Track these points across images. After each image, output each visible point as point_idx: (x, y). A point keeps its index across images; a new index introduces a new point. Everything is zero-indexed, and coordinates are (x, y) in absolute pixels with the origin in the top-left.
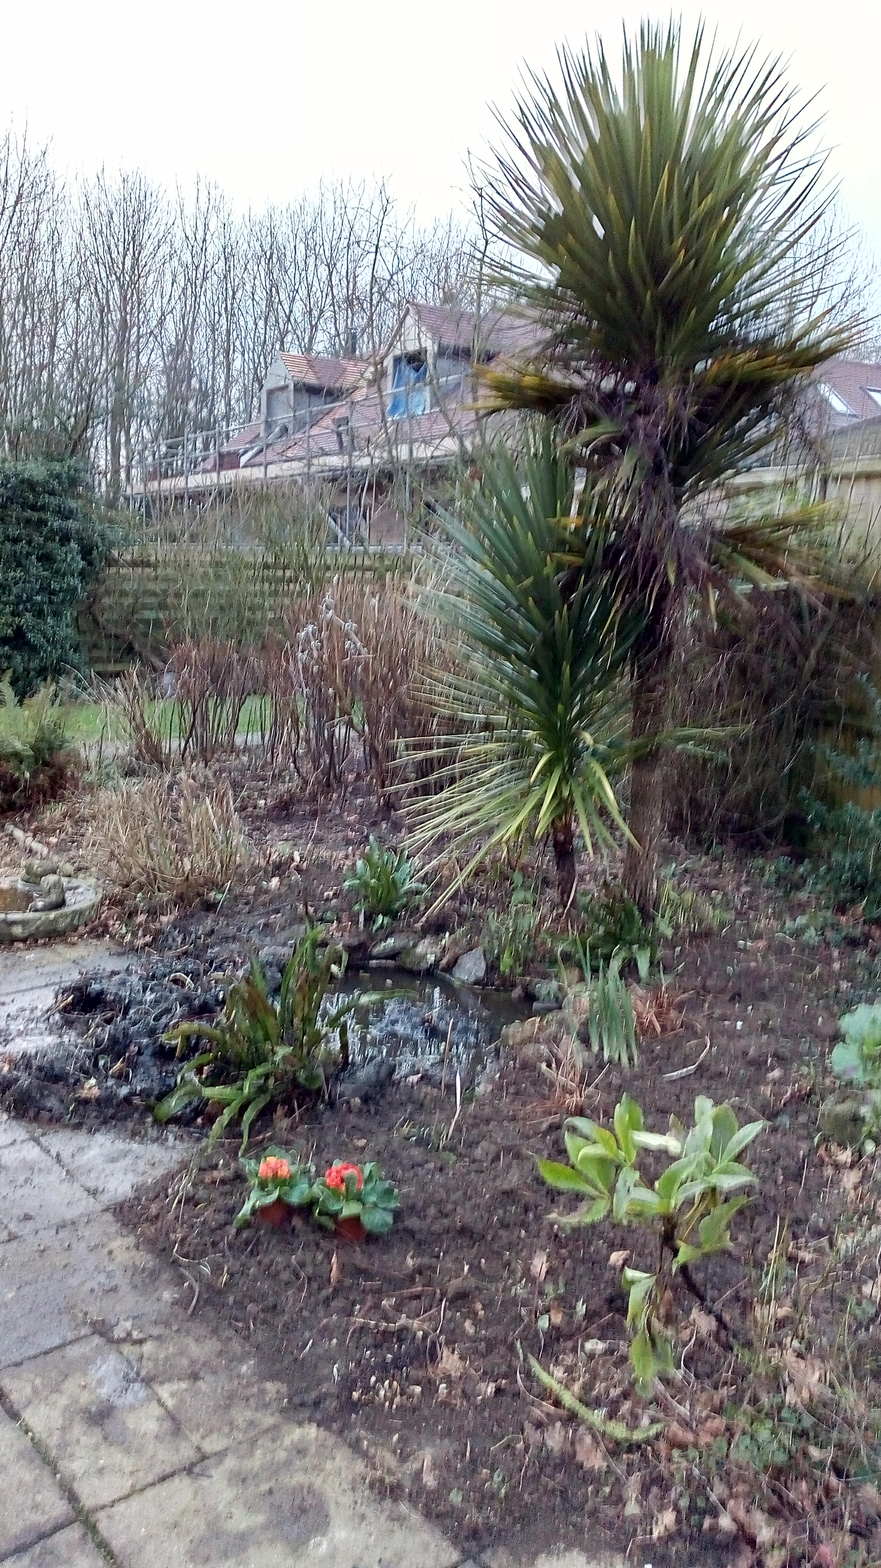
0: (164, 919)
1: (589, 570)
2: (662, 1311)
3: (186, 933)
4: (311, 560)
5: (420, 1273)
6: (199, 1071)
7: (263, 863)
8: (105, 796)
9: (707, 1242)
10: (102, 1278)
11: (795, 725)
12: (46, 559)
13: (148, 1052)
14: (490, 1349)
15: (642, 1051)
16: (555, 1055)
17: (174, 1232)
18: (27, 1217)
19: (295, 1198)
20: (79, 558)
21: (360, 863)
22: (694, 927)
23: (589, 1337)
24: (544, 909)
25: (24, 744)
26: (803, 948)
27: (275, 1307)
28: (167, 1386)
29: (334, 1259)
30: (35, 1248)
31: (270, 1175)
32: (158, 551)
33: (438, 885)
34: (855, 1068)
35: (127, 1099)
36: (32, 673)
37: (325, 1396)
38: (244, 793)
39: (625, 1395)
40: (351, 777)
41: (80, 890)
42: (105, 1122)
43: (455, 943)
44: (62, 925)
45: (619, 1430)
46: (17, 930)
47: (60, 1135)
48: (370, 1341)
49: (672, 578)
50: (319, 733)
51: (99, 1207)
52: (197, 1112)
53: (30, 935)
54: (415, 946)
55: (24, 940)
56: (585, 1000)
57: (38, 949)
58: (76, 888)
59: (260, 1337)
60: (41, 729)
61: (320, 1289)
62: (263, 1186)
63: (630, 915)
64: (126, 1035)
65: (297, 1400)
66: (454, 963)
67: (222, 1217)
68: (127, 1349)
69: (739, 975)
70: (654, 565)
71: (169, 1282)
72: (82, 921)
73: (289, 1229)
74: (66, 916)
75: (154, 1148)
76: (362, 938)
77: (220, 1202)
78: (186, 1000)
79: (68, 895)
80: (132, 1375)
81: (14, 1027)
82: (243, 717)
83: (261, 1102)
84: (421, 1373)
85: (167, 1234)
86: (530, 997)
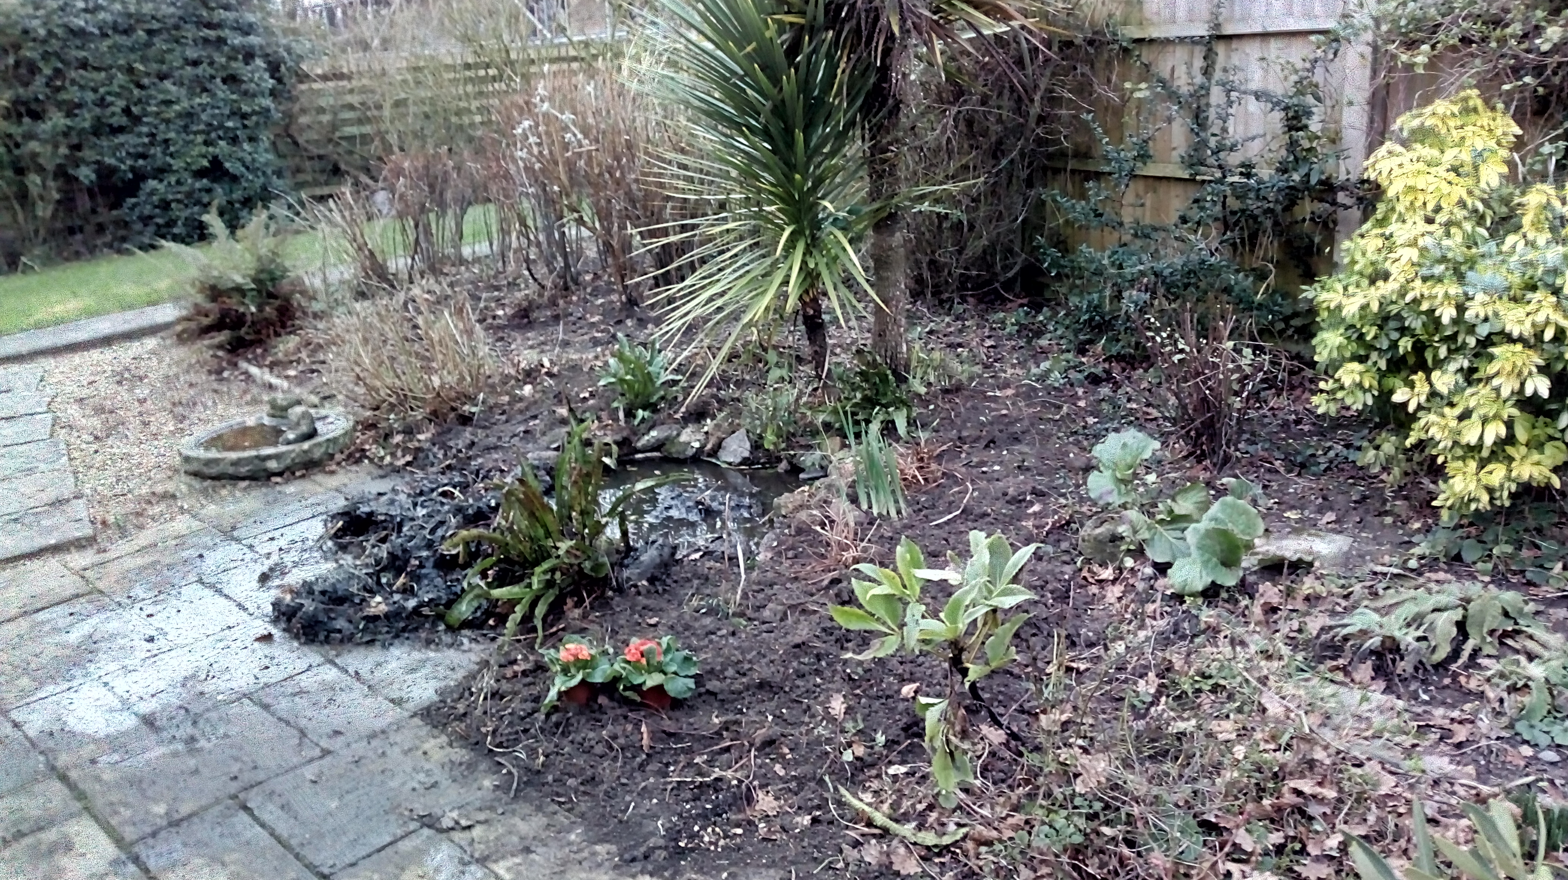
0: (421, 437)
1: (813, 31)
2: (958, 728)
3: (446, 448)
4: (513, 56)
5: (727, 729)
6: (484, 575)
7: (513, 372)
8: (340, 321)
9: (994, 659)
10: (421, 777)
11: (1024, 174)
12: (232, 80)
13: (430, 564)
14: (801, 786)
15: (908, 504)
16: (827, 517)
17: (485, 725)
18: (337, 733)
19: (598, 678)
20: (266, 76)
21: (612, 361)
22: (945, 383)
23: (891, 763)
24: (800, 384)
25: (244, 277)
26: (1049, 390)
27: (593, 779)
28: (502, 864)
29: (644, 729)
30: (350, 759)
31: (572, 659)
32: (350, 62)
33: (693, 374)
34: (1110, 492)
35: (416, 610)
36: (237, 205)
37: (654, 849)
38: (482, 305)
39: (931, 807)
40: (588, 277)
41: (330, 420)
42: (397, 636)
43: (718, 426)
44: (317, 454)
45: (929, 838)
46: (273, 465)
47: (355, 653)
48: (688, 795)
49: (896, 29)
50: (549, 236)
51: (406, 714)
52: (488, 614)
53: (288, 468)
54: (678, 435)
55: (280, 474)
56: (849, 465)
57: (297, 482)
58: (326, 417)
59: (583, 807)
60: (259, 259)
61: (634, 757)
62: (565, 671)
63: (884, 379)
64: (405, 551)
65: (627, 856)
66: (719, 446)
67: (529, 706)
68: (457, 836)
69: (991, 423)
70: (877, 19)
71: (489, 771)
72: (337, 449)
73: (596, 707)
74: (319, 445)
75: (451, 653)
76: (625, 434)
77: (525, 692)
78: (459, 510)
79: (319, 425)
80: (467, 858)
81: (288, 559)
82: (467, 229)
83: (551, 596)
84: (741, 816)
85: (478, 729)
86: (795, 469)
